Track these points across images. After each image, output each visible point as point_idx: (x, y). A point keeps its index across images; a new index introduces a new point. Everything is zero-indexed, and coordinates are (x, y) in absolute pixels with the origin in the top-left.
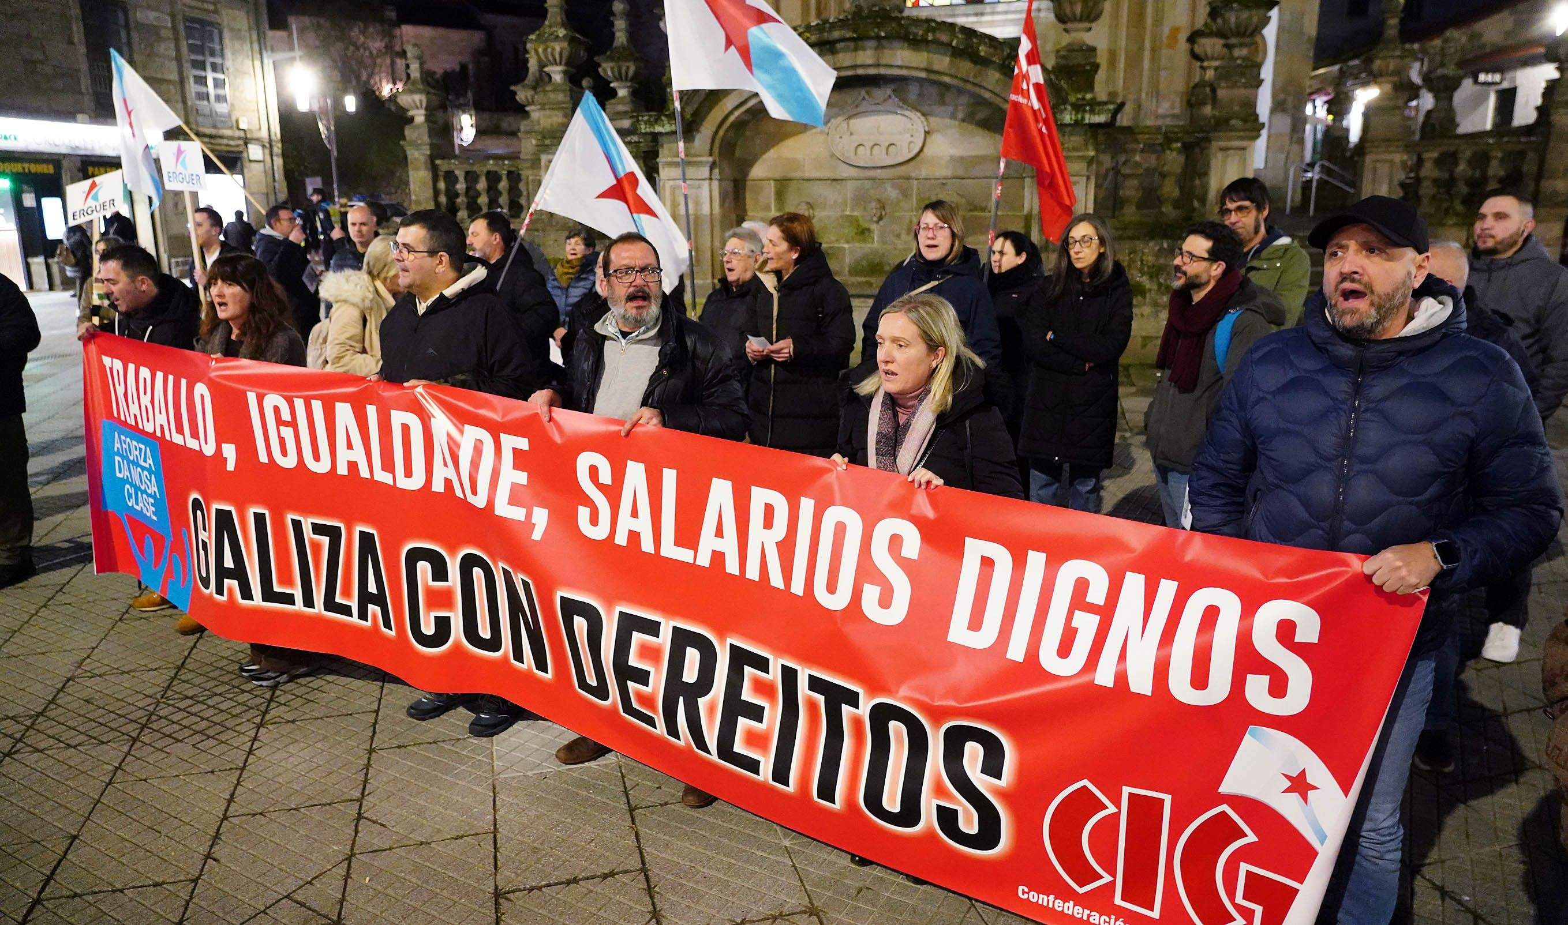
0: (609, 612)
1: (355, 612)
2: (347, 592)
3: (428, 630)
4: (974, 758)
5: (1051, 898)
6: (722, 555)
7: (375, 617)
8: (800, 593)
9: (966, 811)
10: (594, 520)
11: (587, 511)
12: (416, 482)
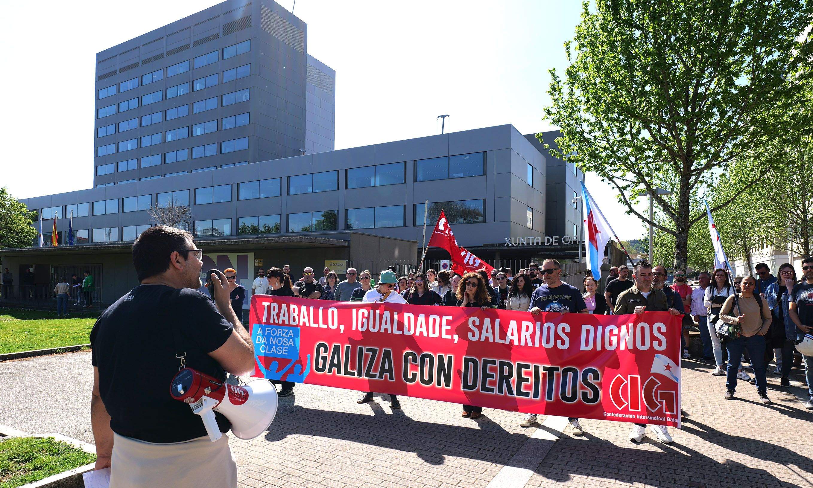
0: (480, 360)
1: (378, 376)
2: (375, 370)
3: (410, 376)
4: (590, 377)
5: (613, 413)
6: (513, 340)
7: (386, 376)
8: (538, 346)
9: (590, 392)
10: (474, 335)
11: (471, 333)
12: (411, 333)
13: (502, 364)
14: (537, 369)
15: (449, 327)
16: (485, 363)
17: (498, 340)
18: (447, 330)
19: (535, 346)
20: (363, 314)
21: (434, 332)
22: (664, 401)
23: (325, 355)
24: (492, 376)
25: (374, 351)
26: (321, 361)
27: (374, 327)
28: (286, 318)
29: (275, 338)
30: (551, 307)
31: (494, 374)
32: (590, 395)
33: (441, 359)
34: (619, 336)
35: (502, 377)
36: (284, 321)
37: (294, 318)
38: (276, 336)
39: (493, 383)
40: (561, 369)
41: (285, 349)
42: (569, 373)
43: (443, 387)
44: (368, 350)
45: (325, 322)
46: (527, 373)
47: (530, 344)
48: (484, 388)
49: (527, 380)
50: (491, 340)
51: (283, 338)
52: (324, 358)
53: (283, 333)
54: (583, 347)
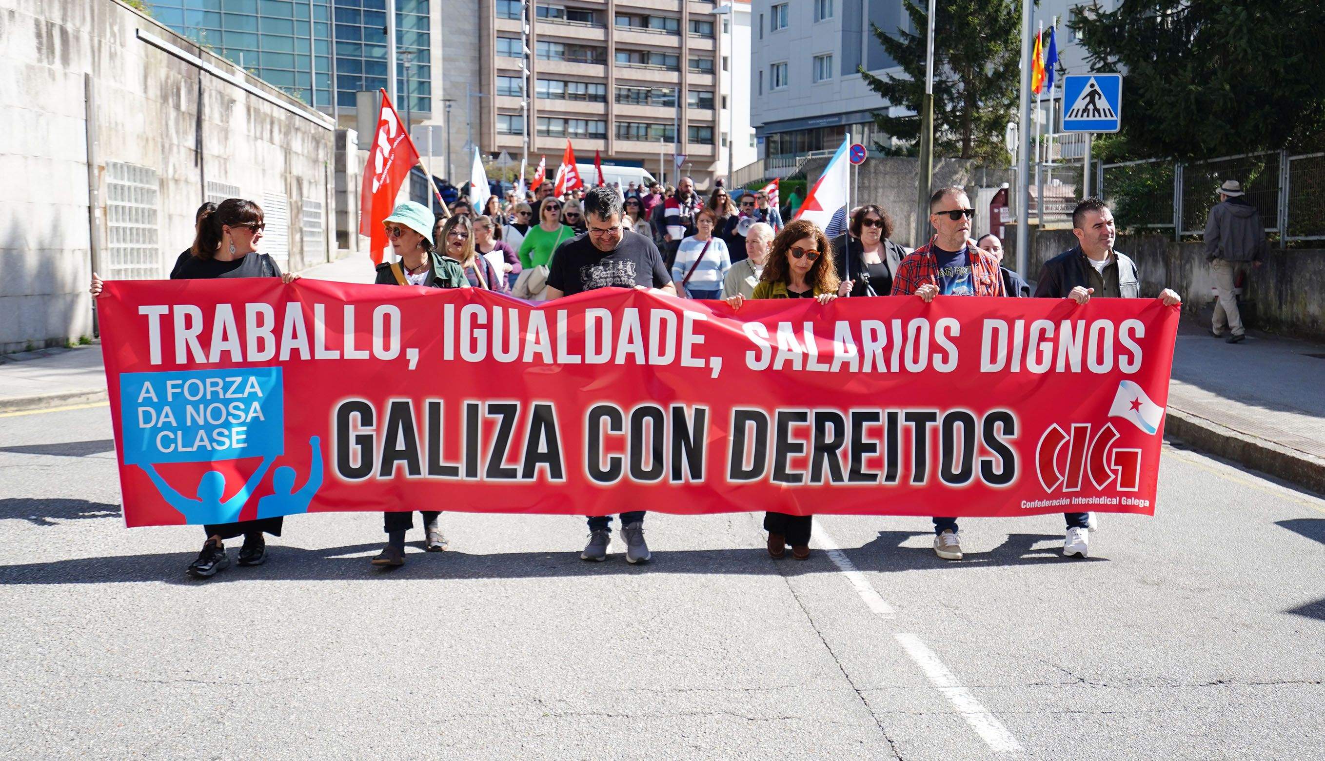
0: (772, 413)
1: (520, 473)
2: (513, 458)
3: (605, 467)
4: (999, 429)
5: (1036, 501)
6: (848, 363)
7: (542, 472)
8: (899, 371)
9: (997, 460)
10: (758, 358)
11: (754, 353)
12: (604, 358)
14: (892, 419)
15: (700, 339)
16: (783, 419)
17: (815, 366)
18: (694, 346)
19: (892, 371)
20: (474, 316)
21: (662, 352)
22: (1120, 468)
23: (366, 431)
24: (798, 448)
25: (508, 412)
26: (355, 449)
27: (506, 349)
29: (202, 407)
31: (804, 442)
32: (998, 466)
33: (678, 415)
34: (1055, 341)
35: (821, 448)
36: (226, 354)
37: (261, 341)
38: (203, 400)
39: (800, 463)
40: (941, 417)
41: (238, 433)
42: (957, 425)
43: (687, 481)
44: (493, 409)
46: (874, 433)
47: (882, 368)
48: (780, 475)
49: (872, 448)
51: (227, 402)
53: (226, 389)
54: (986, 367)
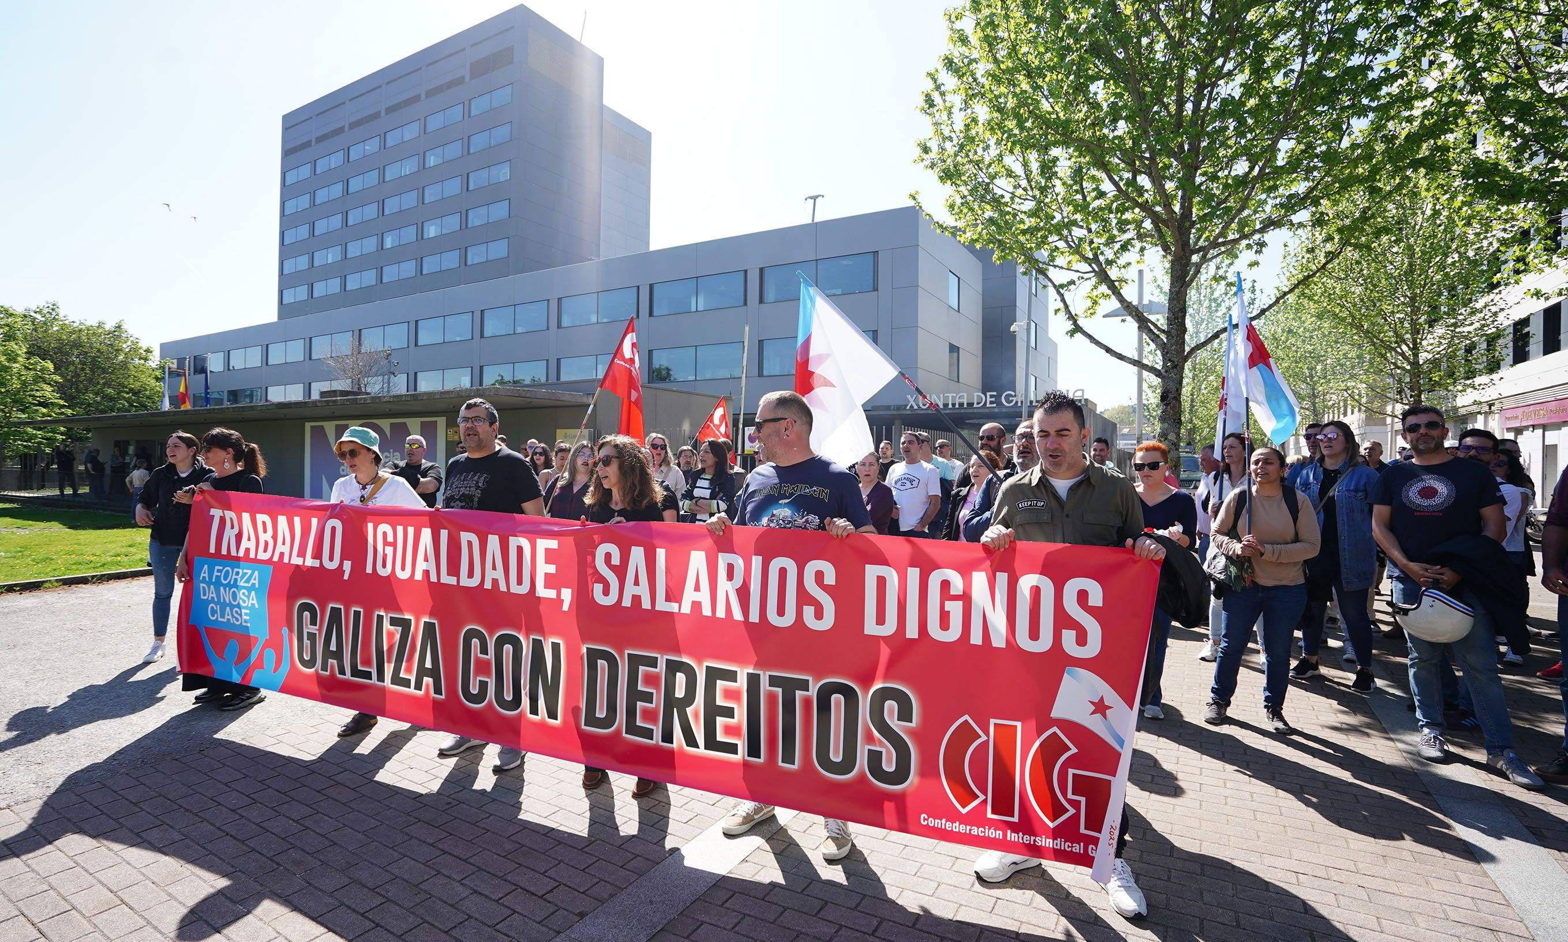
0: (622, 655)
1: (413, 684)
2: (409, 669)
3: (474, 690)
4: (891, 711)
5: (944, 821)
6: (700, 603)
7: (428, 686)
8: (757, 621)
9: (888, 751)
10: (606, 592)
11: (601, 586)
12: (474, 582)
13: (673, 667)
14: (753, 681)
15: (552, 569)
16: (635, 661)
17: (662, 605)
18: (547, 575)
19: (751, 620)
20: (385, 534)
21: (520, 580)
22: (1083, 800)
23: (313, 629)
24: (649, 697)
25: (405, 626)
26: (307, 643)
27: (404, 567)
28: (252, 545)
30: (773, 515)
31: (654, 691)
32: (889, 761)
33: (537, 647)
34: (966, 598)
35: (670, 701)
36: (247, 550)
37: (266, 543)
39: (650, 716)
40: (814, 686)
42: (836, 698)
43: (543, 718)
44: (394, 622)
45: (317, 554)
46: (729, 694)
47: (738, 615)
48: (632, 728)
49: (729, 713)
50: (646, 605)
52: (312, 637)
54: (871, 628)
